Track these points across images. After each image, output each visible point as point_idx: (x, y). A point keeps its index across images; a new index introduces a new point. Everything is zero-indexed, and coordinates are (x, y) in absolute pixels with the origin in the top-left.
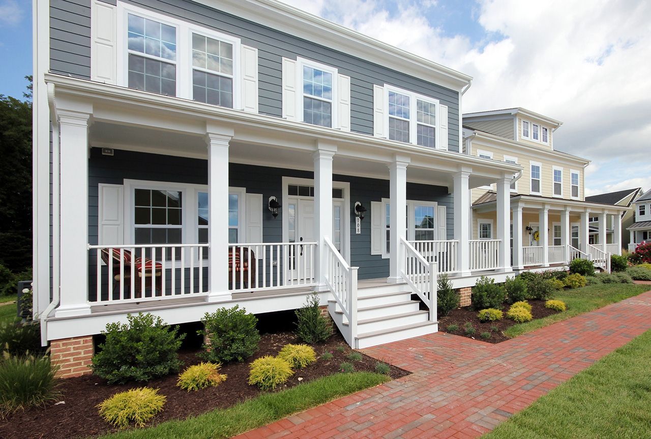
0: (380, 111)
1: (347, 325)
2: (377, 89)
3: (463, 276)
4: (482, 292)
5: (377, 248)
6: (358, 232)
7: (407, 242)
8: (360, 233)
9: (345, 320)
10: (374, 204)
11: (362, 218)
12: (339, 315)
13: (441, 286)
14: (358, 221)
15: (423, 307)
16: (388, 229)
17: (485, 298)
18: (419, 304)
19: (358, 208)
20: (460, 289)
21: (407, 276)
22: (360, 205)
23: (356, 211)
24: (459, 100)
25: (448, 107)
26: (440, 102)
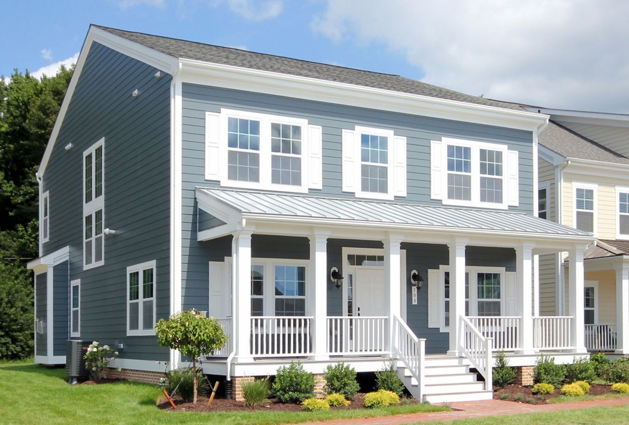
0: (438, 169)
1: (416, 386)
2: (434, 144)
3: (525, 354)
4: (540, 369)
5: (435, 320)
6: (415, 302)
7: (466, 318)
8: (416, 303)
9: (414, 382)
10: (431, 272)
11: (418, 288)
12: (408, 379)
13: (498, 361)
14: (414, 290)
15: (480, 378)
16: (447, 299)
17: (542, 375)
18: (476, 375)
19: (415, 277)
20: (522, 367)
21: (466, 350)
22: (417, 274)
23: (412, 281)
24: (533, 141)
25: (519, 152)
26: (508, 147)
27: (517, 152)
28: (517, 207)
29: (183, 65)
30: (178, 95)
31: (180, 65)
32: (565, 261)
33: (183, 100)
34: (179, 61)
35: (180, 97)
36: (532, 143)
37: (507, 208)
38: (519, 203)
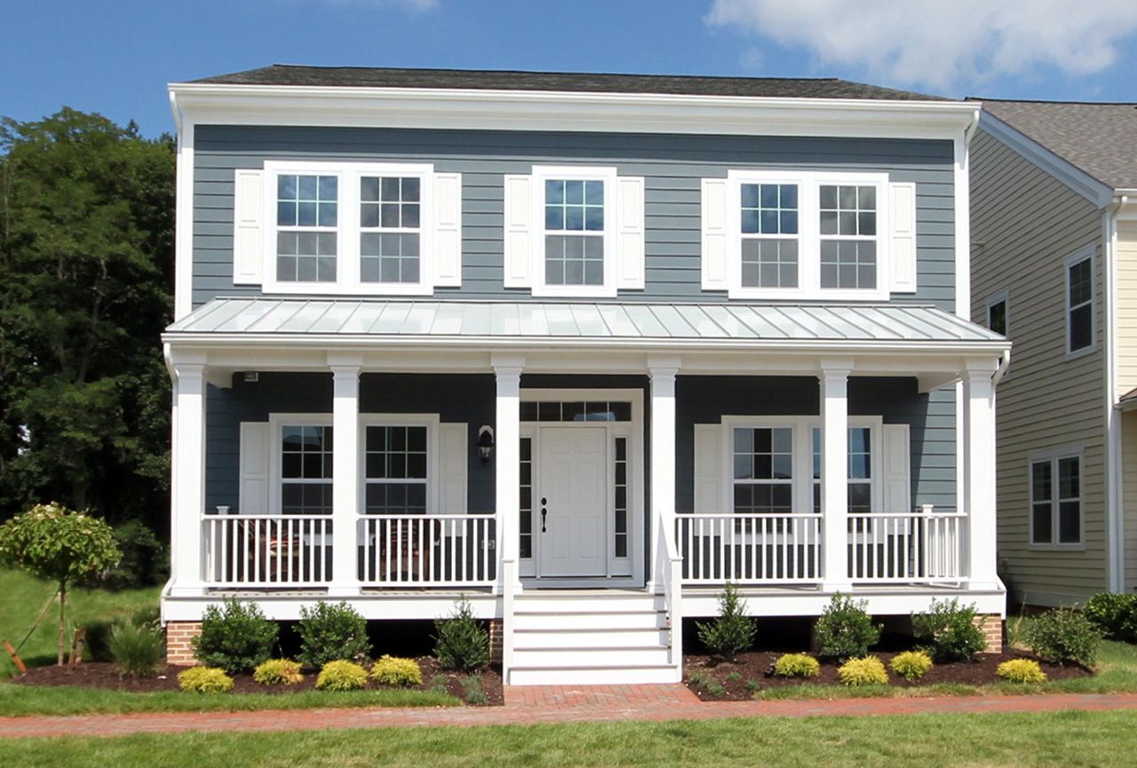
0: (717, 232)
2: (709, 185)
24: (956, 160)
25: (917, 183)
26: (890, 176)
27: (913, 185)
28: (913, 294)
29: (177, 95)
30: (187, 147)
31: (172, 95)
32: (1121, 401)
33: (195, 155)
34: (169, 89)
35: (191, 151)
36: (953, 163)
37: (888, 298)
38: (918, 286)
